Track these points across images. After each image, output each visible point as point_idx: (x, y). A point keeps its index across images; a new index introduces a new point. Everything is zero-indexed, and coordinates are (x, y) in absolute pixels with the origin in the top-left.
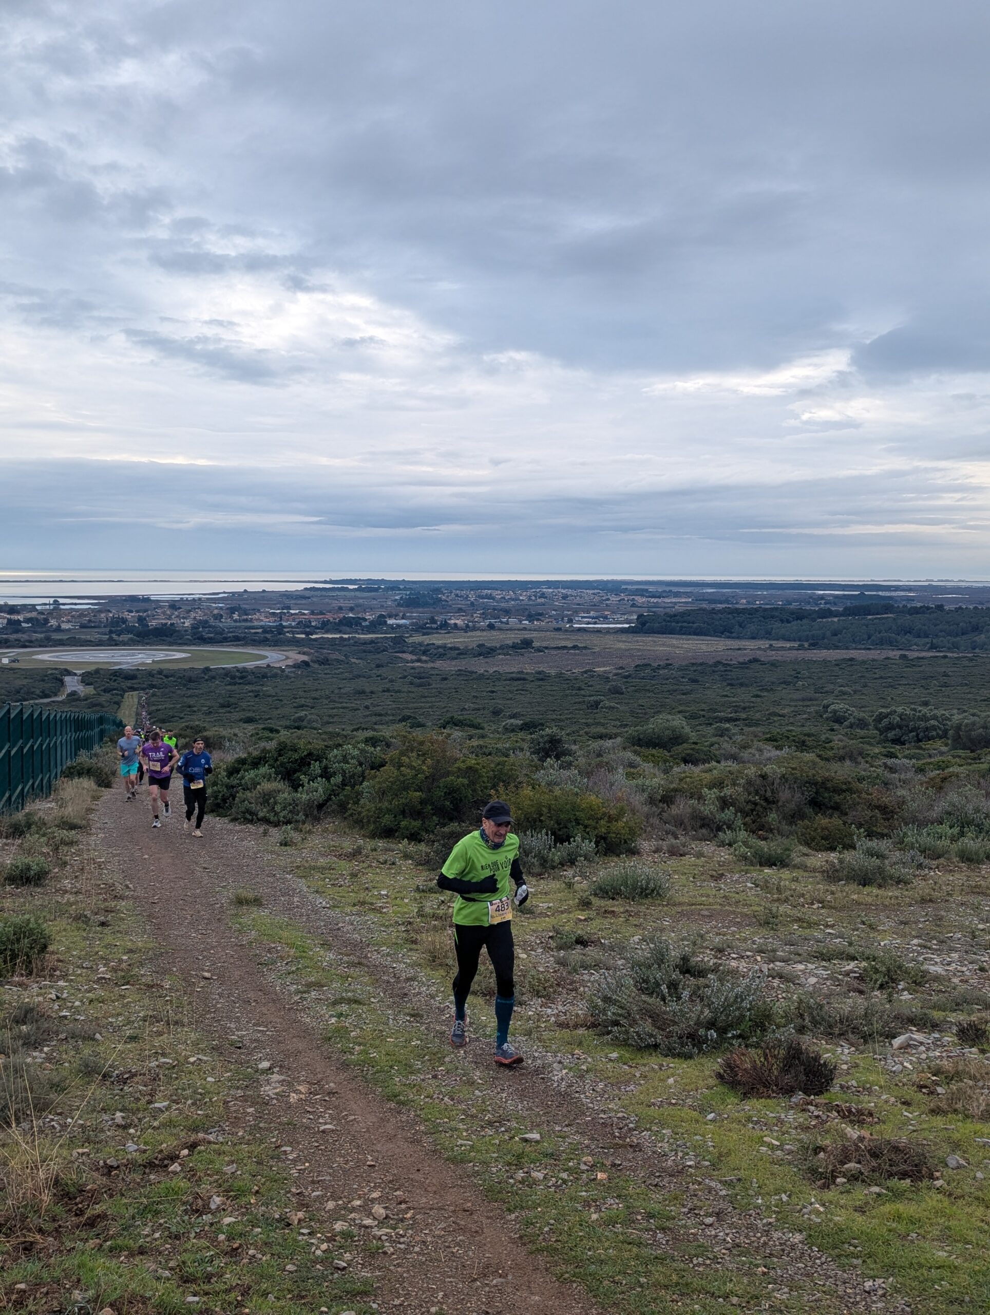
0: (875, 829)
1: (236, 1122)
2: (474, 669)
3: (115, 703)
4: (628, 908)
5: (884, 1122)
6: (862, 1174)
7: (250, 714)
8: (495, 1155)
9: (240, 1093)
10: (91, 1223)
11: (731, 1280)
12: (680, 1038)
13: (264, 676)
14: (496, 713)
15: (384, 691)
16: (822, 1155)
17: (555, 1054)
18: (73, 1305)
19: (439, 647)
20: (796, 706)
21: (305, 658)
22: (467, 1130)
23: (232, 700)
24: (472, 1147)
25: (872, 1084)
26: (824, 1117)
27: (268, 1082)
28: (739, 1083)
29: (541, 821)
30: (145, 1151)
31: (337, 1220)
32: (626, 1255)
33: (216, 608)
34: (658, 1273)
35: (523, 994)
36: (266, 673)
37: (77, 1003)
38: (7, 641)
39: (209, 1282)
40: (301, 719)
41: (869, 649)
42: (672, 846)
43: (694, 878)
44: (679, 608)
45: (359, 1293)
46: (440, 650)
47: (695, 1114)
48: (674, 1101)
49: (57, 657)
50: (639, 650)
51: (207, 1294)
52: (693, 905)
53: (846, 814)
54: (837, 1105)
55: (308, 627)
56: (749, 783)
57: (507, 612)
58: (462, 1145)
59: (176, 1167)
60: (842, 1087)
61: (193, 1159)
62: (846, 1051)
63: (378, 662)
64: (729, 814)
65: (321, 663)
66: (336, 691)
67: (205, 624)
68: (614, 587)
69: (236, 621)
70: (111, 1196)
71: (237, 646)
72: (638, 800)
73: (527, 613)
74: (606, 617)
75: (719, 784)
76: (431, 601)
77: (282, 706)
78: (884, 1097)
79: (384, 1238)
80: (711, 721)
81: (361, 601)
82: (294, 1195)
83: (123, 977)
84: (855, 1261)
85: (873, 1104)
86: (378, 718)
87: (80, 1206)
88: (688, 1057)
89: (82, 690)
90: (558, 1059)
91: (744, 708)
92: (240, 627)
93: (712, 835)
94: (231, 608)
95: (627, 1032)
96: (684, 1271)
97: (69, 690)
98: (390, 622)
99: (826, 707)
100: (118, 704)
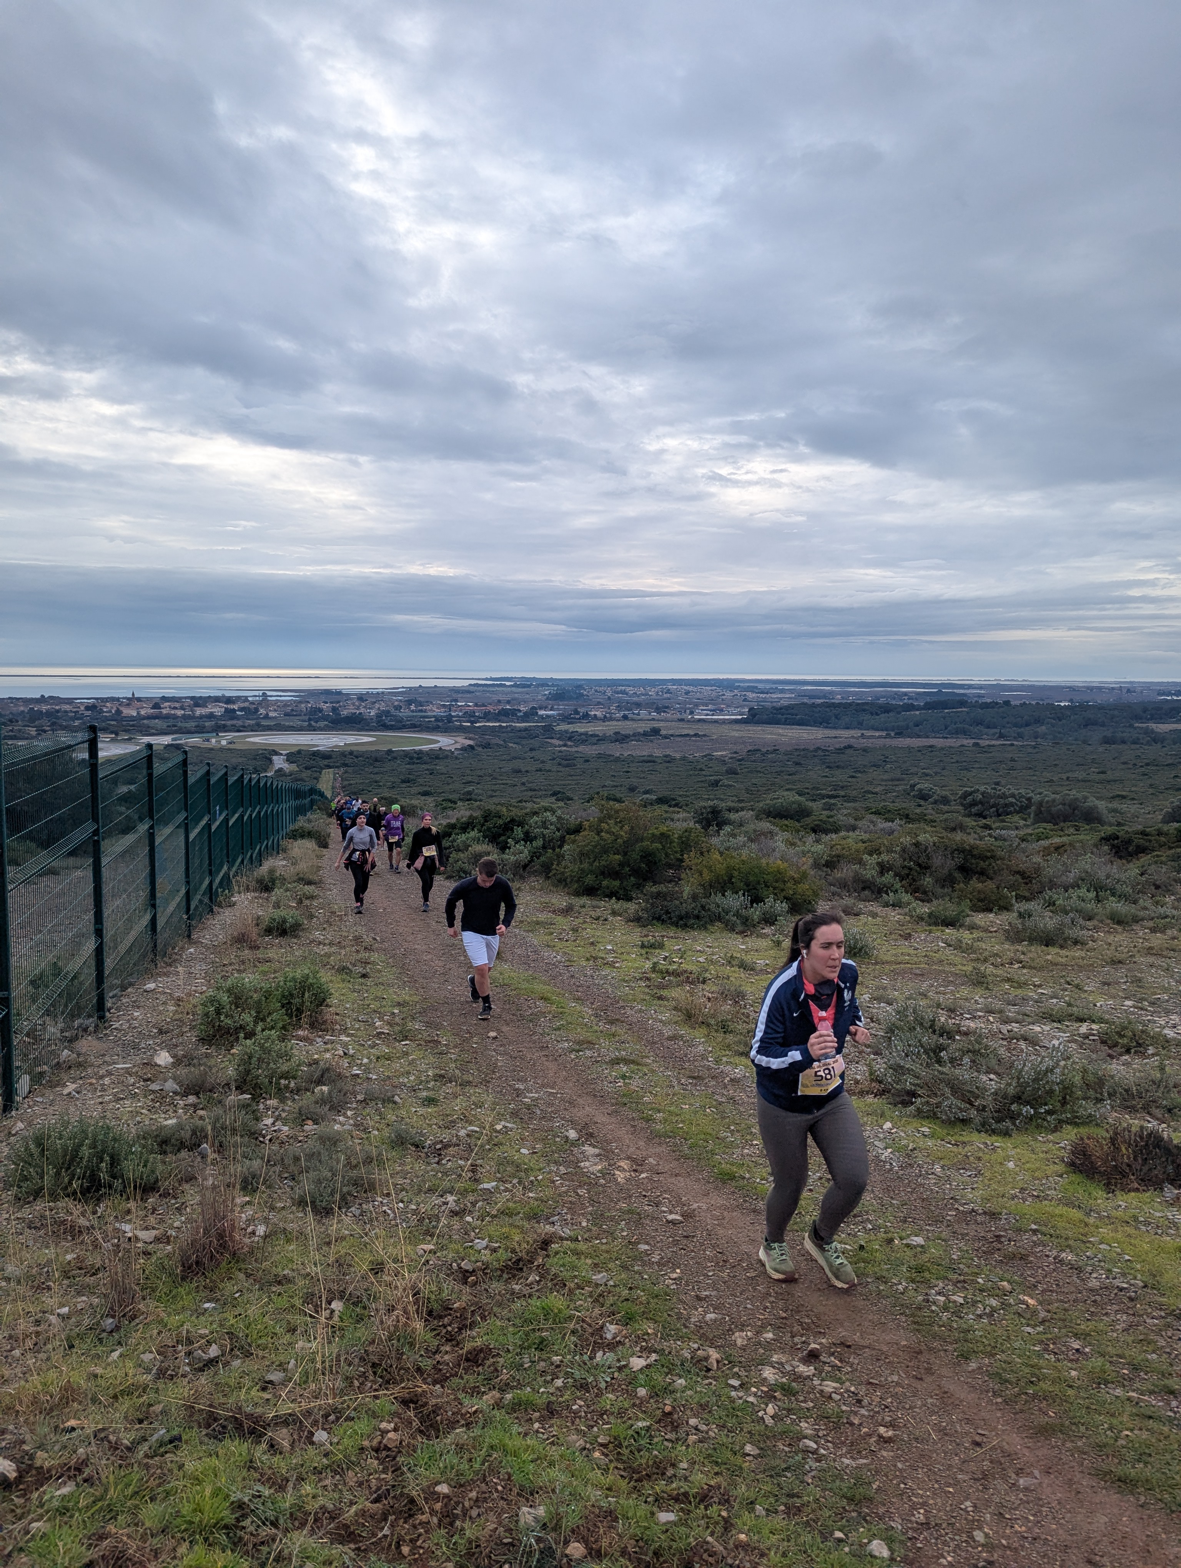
2: (610, 753)
3: (314, 778)
7: (428, 788)
13: (437, 758)
14: (632, 789)
15: (537, 770)
19: (581, 734)
21: (471, 742)
23: (411, 777)
33: (396, 700)
36: (439, 755)
38: (225, 726)
41: (947, 738)
44: (784, 703)
46: (583, 737)
50: (750, 738)
55: (473, 716)
57: (638, 705)
63: (531, 746)
65: (484, 747)
66: (498, 770)
67: (387, 713)
68: (728, 685)
69: (413, 711)
71: (414, 732)
73: (655, 706)
74: (722, 710)
76: (575, 696)
77: (453, 782)
81: (516, 695)
86: (533, 793)
89: (286, 767)
91: (842, 787)
92: (416, 717)
94: (409, 700)
97: (277, 767)
98: (541, 712)
99: (913, 786)
100: (317, 779)
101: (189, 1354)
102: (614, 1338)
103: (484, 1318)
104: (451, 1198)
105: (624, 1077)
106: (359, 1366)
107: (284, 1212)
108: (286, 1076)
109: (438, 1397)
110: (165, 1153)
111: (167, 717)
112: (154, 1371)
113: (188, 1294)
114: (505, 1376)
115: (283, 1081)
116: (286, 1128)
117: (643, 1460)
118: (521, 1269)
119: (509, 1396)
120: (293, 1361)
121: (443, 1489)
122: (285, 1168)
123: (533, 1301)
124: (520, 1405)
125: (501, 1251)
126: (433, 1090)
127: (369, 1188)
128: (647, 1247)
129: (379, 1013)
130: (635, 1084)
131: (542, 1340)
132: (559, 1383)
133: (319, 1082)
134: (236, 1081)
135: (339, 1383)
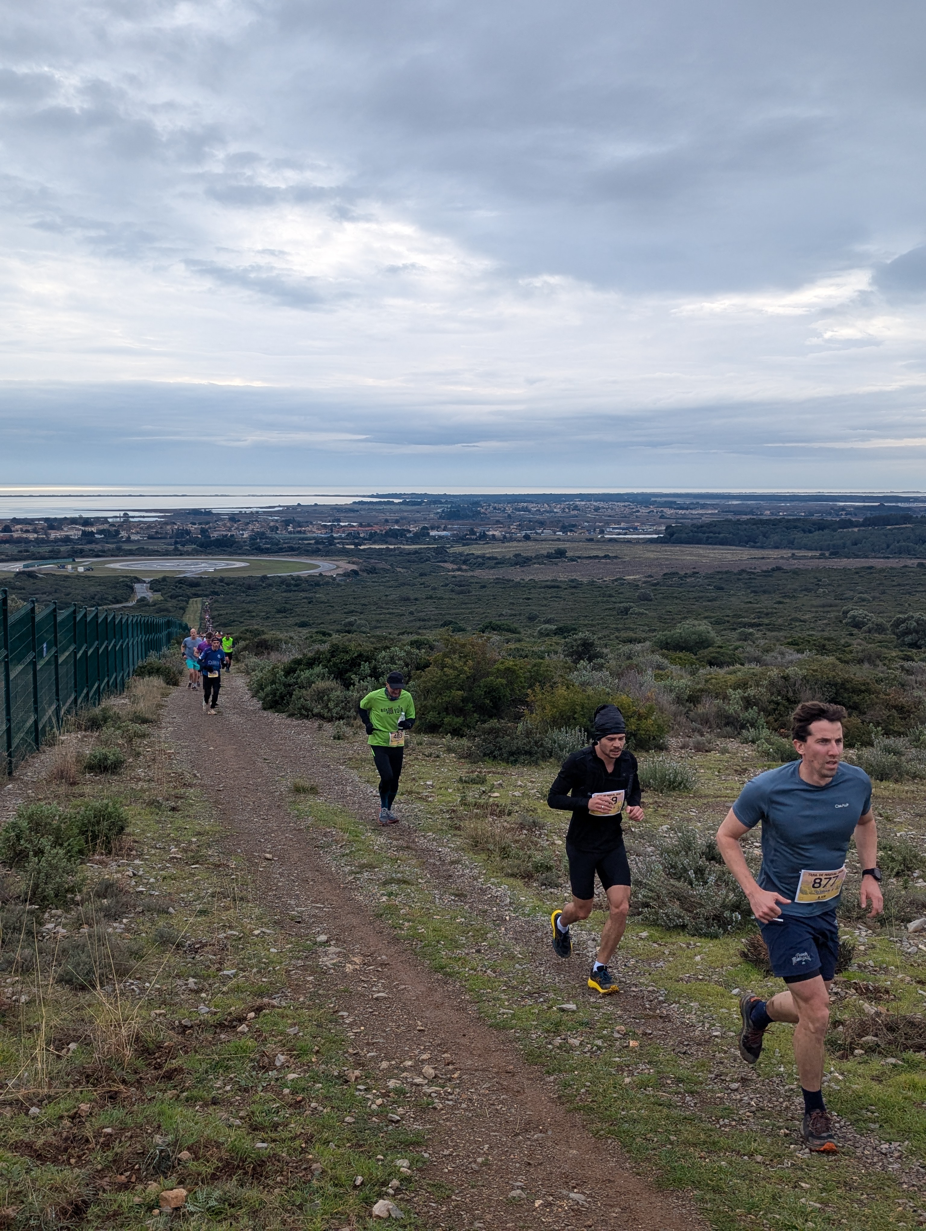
0: (892, 727)
1: (297, 989)
2: (510, 577)
3: (180, 608)
4: (656, 799)
5: (900, 999)
6: (879, 1046)
7: (305, 619)
8: (535, 1023)
9: (300, 963)
10: (169, 1076)
11: (755, 1140)
12: (707, 919)
13: (317, 584)
14: (532, 618)
15: (427, 598)
16: (841, 1028)
17: (589, 931)
18: (155, 1148)
19: (478, 557)
20: (817, 612)
21: (355, 567)
22: (508, 1000)
23: (288, 606)
24: (513, 1015)
25: (889, 964)
26: (843, 994)
27: (326, 954)
28: (762, 961)
29: (574, 718)
30: (215, 1013)
31: (391, 1078)
32: (657, 1115)
33: (273, 521)
34: (687, 1132)
35: (559, 877)
36: (319, 581)
37: (152, 880)
38: (82, 551)
39: (276, 1130)
40: (351, 624)
41: (888, 558)
42: (699, 743)
43: (719, 772)
44: (706, 520)
45: (412, 1144)
46: (480, 560)
47: (720, 989)
48: (700, 977)
49: (128, 566)
50: (667, 559)
51: (274, 1141)
52: (718, 797)
53: (865, 713)
54: (855, 983)
55: (357, 538)
56: (772, 683)
57: (542, 524)
58: (504, 1014)
59: (243, 1028)
60: (859, 966)
61: (260, 1020)
62: (864, 934)
63: (421, 571)
64: (752, 713)
65: (369, 572)
66: (384, 598)
67: (262, 535)
68: (644, 500)
69: (290, 533)
70: (186, 1052)
71: (292, 555)
72: (666, 699)
73: (561, 525)
74: (635, 528)
75: (743, 685)
76: (471, 514)
77: (334, 612)
78: (900, 976)
79: (434, 1095)
80: (735, 626)
81: (405, 514)
82: (351, 1055)
83: (193, 857)
84: (872, 1126)
85: (889, 983)
86: (422, 623)
87: (159, 1060)
88: (715, 936)
89: (151, 596)
90: (593, 936)
91: (767, 614)
92: (294, 538)
93: (736, 733)
94: (286, 521)
95: (656, 913)
96: (711, 1130)
97: (139, 596)
98: (433, 533)
99: (846, 613)
100: (184, 609)
111: (19, 541)
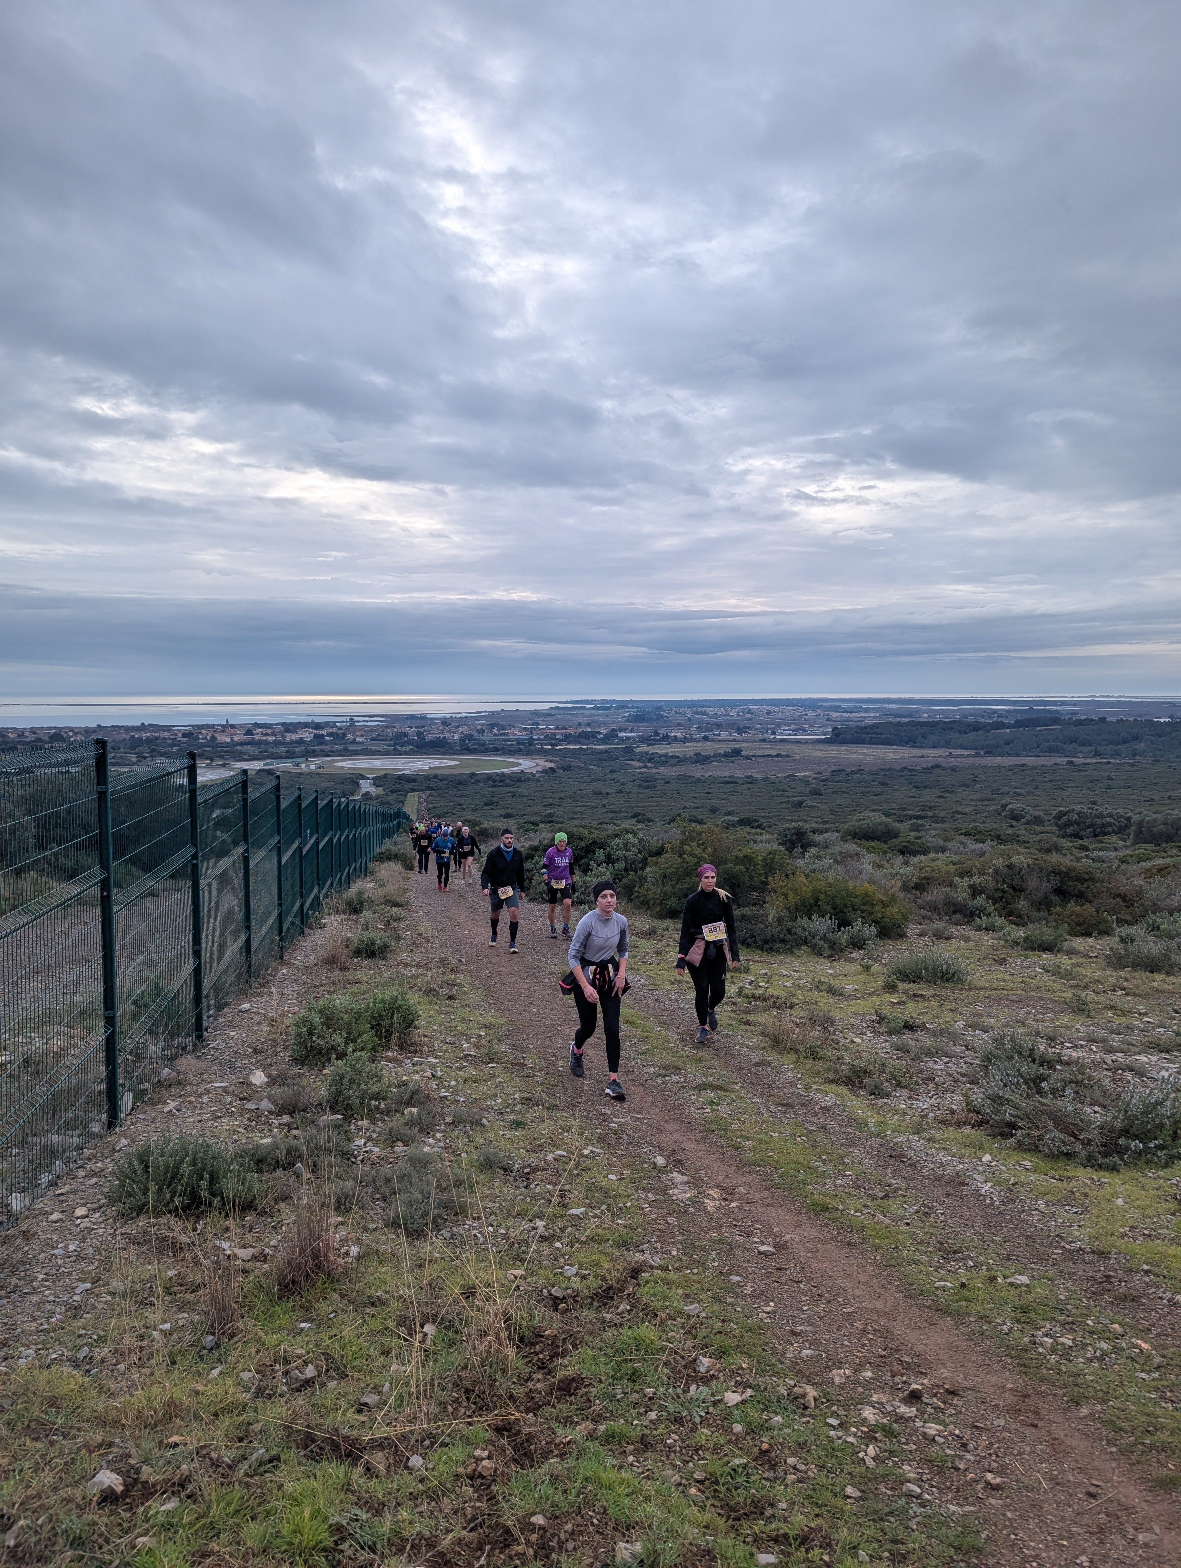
2: (691, 774)
3: (400, 801)
7: (509, 811)
13: (519, 780)
14: (713, 811)
15: (617, 792)
19: (662, 756)
20: (976, 806)
21: (552, 765)
23: (494, 799)
33: (479, 724)
36: (520, 777)
38: (314, 751)
40: (551, 815)
41: (1039, 756)
44: (869, 722)
46: (663, 758)
50: (833, 758)
55: (554, 739)
57: (719, 726)
63: (611, 768)
65: (565, 769)
66: (578, 792)
67: (470, 737)
69: (495, 735)
71: (497, 755)
73: (736, 727)
74: (804, 730)
76: (655, 717)
77: (535, 804)
81: (596, 718)
86: (614, 815)
89: (373, 790)
91: (930, 808)
92: (498, 740)
94: (491, 724)
97: (364, 791)
98: (621, 735)
99: (1004, 806)
100: (403, 802)
101: (286, 1373)
102: (707, 1372)
103: (575, 1346)
104: (540, 1224)
105: (711, 1103)
106: (452, 1391)
107: (376, 1234)
108: (376, 1097)
109: (531, 1425)
110: (260, 1171)
111: (260, 743)
112: (253, 1390)
113: (284, 1314)
114: (598, 1406)
115: (373, 1102)
116: (376, 1149)
117: (740, 1498)
118: (612, 1297)
119: (602, 1428)
120: (387, 1384)
121: (539, 1520)
122: (377, 1189)
123: (625, 1331)
124: (614, 1437)
125: (591, 1278)
126: (520, 1113)
127: (458, 1211)
128: (738, 1278)
129: (466, 1035)
130: (723, 1110)
131: (635, 1371)
132: (653, 1415)
133: (409, 1104)
134: (328, 1101)
135: (434, 1408)
